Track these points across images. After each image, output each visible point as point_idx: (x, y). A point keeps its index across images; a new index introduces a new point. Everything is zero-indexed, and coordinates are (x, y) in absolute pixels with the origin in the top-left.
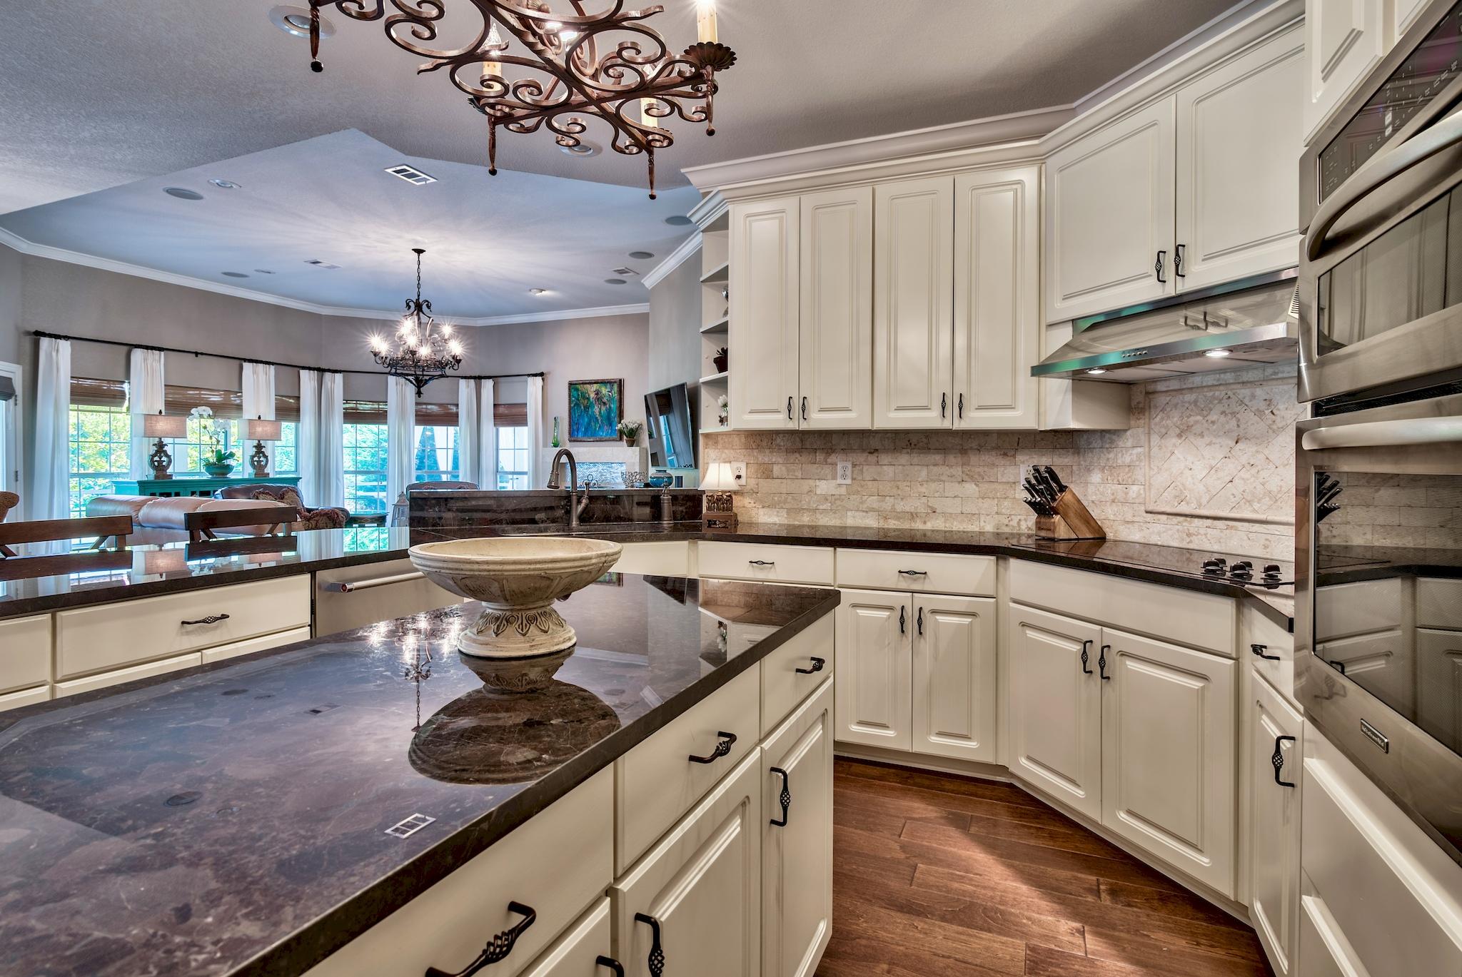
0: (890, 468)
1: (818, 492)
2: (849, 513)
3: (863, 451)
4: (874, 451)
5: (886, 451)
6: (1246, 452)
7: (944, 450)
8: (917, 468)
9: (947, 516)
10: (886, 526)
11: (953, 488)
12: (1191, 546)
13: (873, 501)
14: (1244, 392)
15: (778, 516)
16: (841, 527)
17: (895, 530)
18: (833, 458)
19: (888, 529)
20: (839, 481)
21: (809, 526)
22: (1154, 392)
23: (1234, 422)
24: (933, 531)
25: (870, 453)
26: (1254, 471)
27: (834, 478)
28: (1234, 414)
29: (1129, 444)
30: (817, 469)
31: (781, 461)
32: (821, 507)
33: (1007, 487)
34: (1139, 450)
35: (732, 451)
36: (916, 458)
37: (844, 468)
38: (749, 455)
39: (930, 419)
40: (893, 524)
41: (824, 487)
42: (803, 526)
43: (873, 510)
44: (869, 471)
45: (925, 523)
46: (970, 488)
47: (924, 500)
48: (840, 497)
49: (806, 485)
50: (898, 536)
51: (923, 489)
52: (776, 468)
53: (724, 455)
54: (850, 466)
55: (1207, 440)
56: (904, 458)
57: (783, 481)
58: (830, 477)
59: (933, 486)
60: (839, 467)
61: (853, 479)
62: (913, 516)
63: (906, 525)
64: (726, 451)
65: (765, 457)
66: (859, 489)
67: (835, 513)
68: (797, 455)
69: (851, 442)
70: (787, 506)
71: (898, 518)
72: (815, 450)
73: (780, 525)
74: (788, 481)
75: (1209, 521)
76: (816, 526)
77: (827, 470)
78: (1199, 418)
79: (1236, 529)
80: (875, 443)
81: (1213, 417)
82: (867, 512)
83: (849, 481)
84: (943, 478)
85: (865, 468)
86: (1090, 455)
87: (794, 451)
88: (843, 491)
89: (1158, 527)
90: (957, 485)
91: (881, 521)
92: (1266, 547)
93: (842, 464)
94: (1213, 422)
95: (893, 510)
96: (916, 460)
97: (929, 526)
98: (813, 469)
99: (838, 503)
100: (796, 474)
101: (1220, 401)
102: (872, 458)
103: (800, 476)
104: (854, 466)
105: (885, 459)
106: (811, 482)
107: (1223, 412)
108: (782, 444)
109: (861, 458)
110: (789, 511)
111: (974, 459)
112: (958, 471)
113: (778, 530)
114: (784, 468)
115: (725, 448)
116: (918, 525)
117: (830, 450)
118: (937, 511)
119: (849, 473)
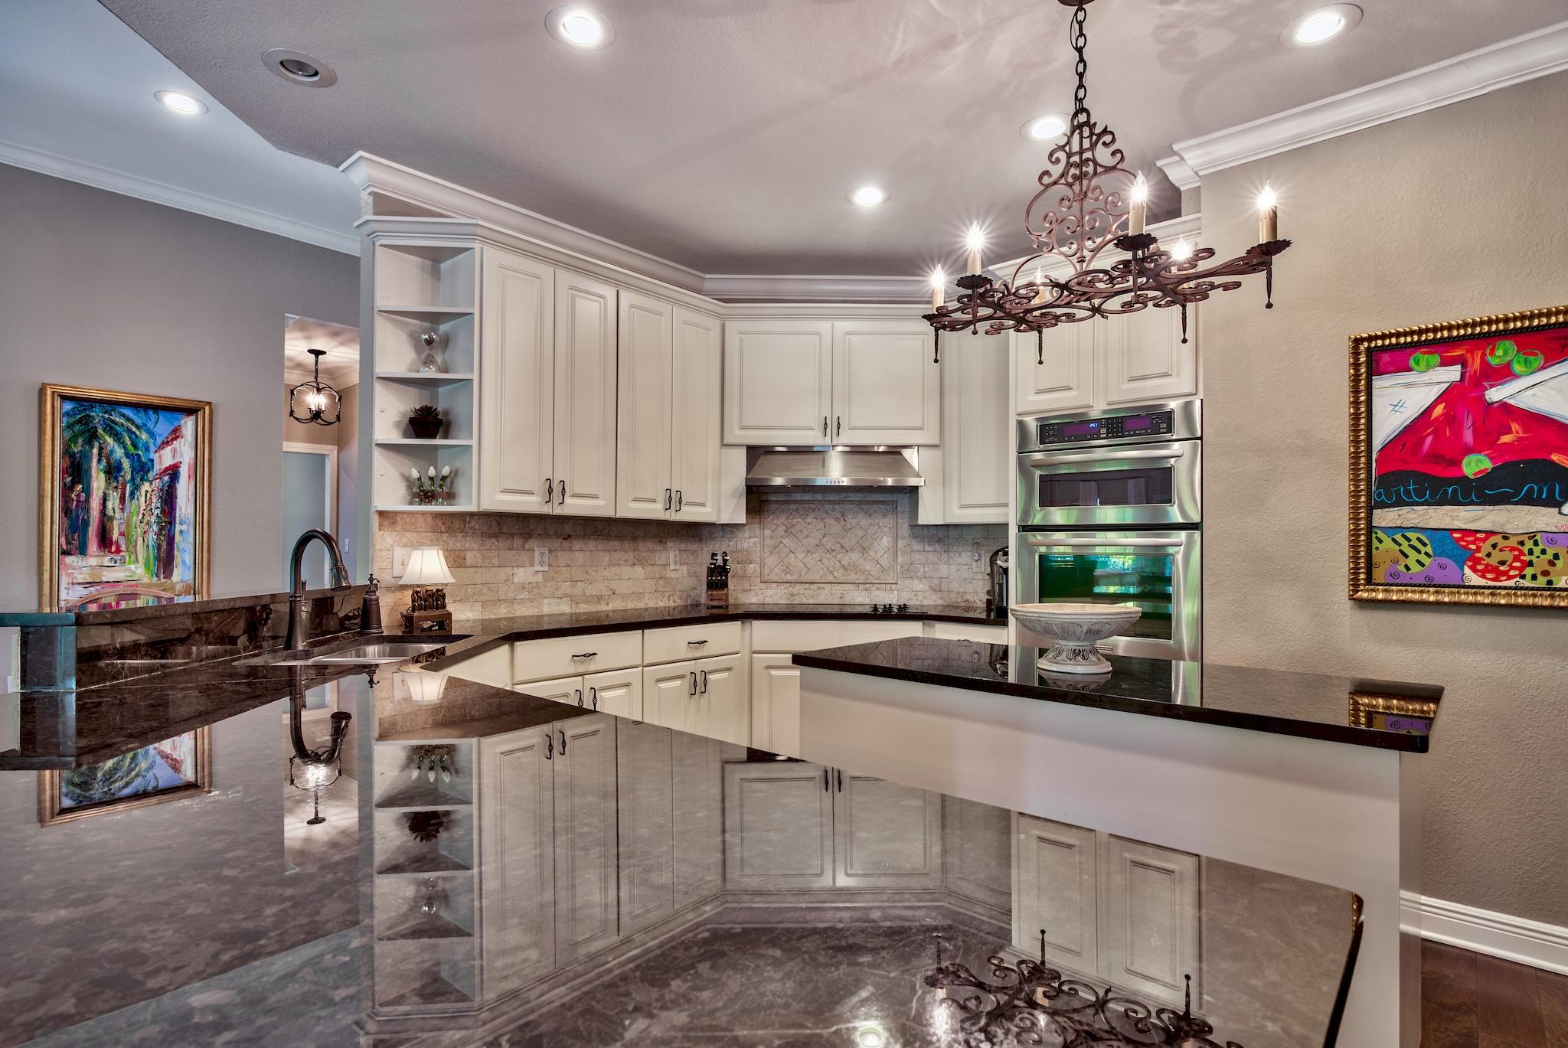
0: (580, 553)
1: (515, 581)
2: (546, 601)
3: (559, 537)
4: (568, 537)
5: (578, 537)
7: (620, 537)
8: (603, 553)
9: (624, 597)
10: (578, 611)
11: (626, 571)
12: (794, 602)
13: (566, 588)
14: (828, 506)
15: (472, 611)
16: (538, 616)
17: (585, 614)
18: (530, 544)
19: (580, 614)
20: (538, 568)
21: (506, 619)
22: (767, 501)
23: (822, 524)
24: (613, 611)
25: (564, 539)
26: (834, 554)
27: (532, 565)
28: (822, 519)
29: (747, 535)
30: (514, 555)
31: (475, 546)
32: (519, 597)
33: (662, 568)
34: (755, 539)
35: (415, 535)
37: (542, 554)
38: (437, 540)
39: (655, 511)
40: (583, 608)
41: (522, 575)
42: (500, 620)
43: (566, 596)
44: (564, 557)
45: (608, 604)
46: (639, 571)
47: (606, 583)
48: (537, 585)
49: (503, 574)
50: (587, 620)
51: (606, 573)
52: (469, 555)
53: (404, 539)
54: (547, 553)
56: (592, 544)
57: (477, 569)
58: (527, 564)
59: (614, 569)
60: (537, 554)
61: (550, 565)
62: (599, 599)
63: (594, 608)
64: (407, 534)
65: (457, 543)
66: (555, 576)
67: (532, 602)
68: (494, 540)
69: (548, 527)
70: (482, 598)
71: (587, 602)
72: (512, 535)
73: (474, 621)
74: (484, 570)
75: (807, 585)
76: (513, 618)
77: (525, 557)
78: (800, 520)
79: (823, 588)
80: (568, 529)
81: (809, 520)
82: (561, 598)
83: (546, 568)
84: (622, 562)
85: (560, 554)
86: (712, 542)
87: (495, 536)
88: (539, 578)
89: (769, 592)
90: (629, 568)
91: (574, 606)
92: (841, 598)
93: (539, 550)
94: (809, 524)
95: (584, 594)
96: (600, 547)
97: (610, 607)
98: (511, 555)
99: (536, 591)
100: (493, 561)
101: (813, 511)
102: (566, 544)
103: (497, 563)
104: (550, 551)
105: (577, 544)
106: (509, 570)
107: (815, 518)
108: (477, 527)
109: (556, 543)
110: (484, 604)
111: (641, 545)
112: (630, 556)
113: (472, 627)
114: (478, 555)
115: (405, 530)
116: (603, 607)
117: (527, 536)
118: (617, 592)
119: (546, 559)
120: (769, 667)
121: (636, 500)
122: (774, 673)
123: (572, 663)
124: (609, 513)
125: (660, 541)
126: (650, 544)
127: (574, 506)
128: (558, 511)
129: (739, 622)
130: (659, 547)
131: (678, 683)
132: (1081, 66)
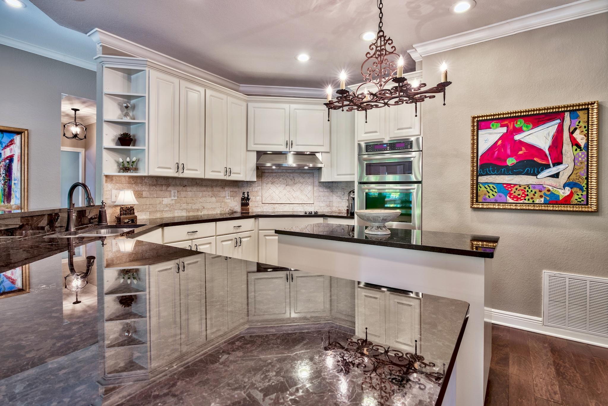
0: (191, 192)
1: (163, 203)
2: (176, 211)
3: (181, 186)
5: (189, 186)
6: (288, 188)
7: (206, 186)
8: (199, 192)
9: (208, 209)
10: (189, 215)
11: (209, 199)
12: (275, 211)
13: (184, 206)
14: (288, 174)
15: (145, 215)
16: (173, 217)
17: (192, 216)
18: (170, 189)
19: (190, 216)
20: (173, 198)
21: (160, 218)
22: (264, 172)
23: (285, 181)
24: (204, 215)
25: (184, 187)
26: (290, 192)
27: (170, 197)
28: (286, 179)
29: (257, 185)
30: (163, 193)
31: (147, 190)
32: (165, 209)
33: (223, 198)
34: (260, 187)
35: (121, 185)
36: (199, 189)
37: (174, 193)
38: (130, 187)
39: (221, 176)
40: (191, 214)
41: (166, 201)
42: (157, 219)
43: (185, 209)
44: (183, 194)
45: (201, 212)
46: (214, 199)
47: (201, 204)
48: (172, 205)
49: (158, 200)
50: (193, 218)
51: (201, 200)
52: (144, 193)
53: (116, 187)
54: (176, 192)
55: (279, 185)
56: (195, 189)
57: (148, 199)
58: (168, 196)
59: (204, 198)
60: (172, 192)
61: (178, 197)
62: (198, 210)
63: (195, 214)
64: (117, 184)
65: (139, 188)
66: (180, 201)
67: (170, 211)
68: (154, 187)
69: (177, 182)
70: (150, 210)
71: (193, 211)
72: (162, 185)
73: (146, 219)
74: (150, 199)
75: (280, 204)
76: (163, 218)
77: (167, 194)
78: (277, 180)
79: (286, 206)
80: (185, 183)
81: (281, 180)
82: (182, 210)
83: (176, 198)
84: (207, 196)
85: (182, 192)
86: (243, 188)
87: (155, 185)
88: (173, 202)
89: (265, 207)
90: (210, 198)
91: (187, 213)
92: (293, 210)
93: (173, 191)
94: (281, 181)
95: (192, 208)
96: (198, 190)
97: (202, 213)
98: (162, 193)
99: (172, 207)
100: (154, 195)
101: (282, 176)
102: (184, 189)
103: (156, 196)
104: (178, 192)
105: (189, 189)
106: (161, 199)
107: (283, 179)
108: (147, 182)
109: (180, 188)
110: (150, 213)
111: (215, 189)
112: (210, 193)
113: (145, 222)
114: (148, 193)
116: (200, 213)
117: (168, 185)
118: (205, 208)
119: (176, 194)
120: (265, 236)
121: (213, 171)
122: (267, 238)
123: (188, 235)
124: (202, 176)
125: (222, 188)
126: (218, 189)
127: (188, 174)
128: (181, 175)
129: (254, 219)
130: (222, 190)
131: (230, 242)
132: (381, 15)
